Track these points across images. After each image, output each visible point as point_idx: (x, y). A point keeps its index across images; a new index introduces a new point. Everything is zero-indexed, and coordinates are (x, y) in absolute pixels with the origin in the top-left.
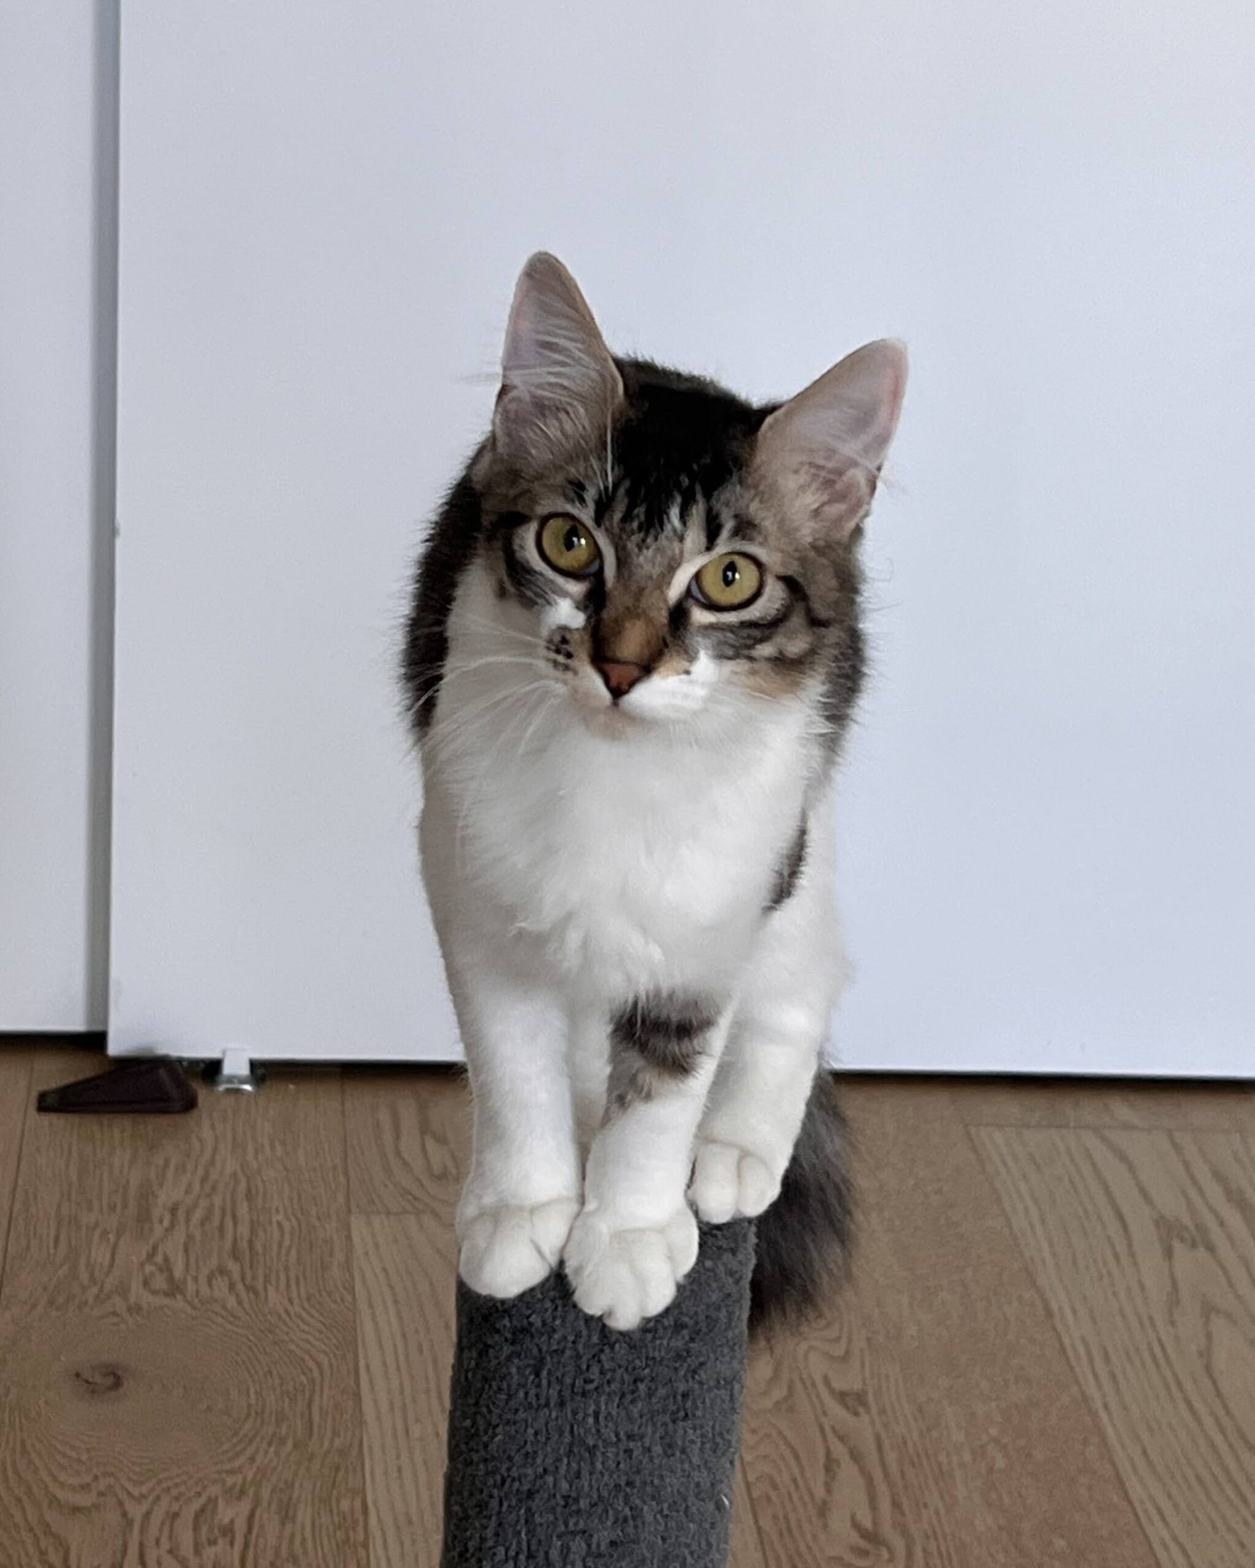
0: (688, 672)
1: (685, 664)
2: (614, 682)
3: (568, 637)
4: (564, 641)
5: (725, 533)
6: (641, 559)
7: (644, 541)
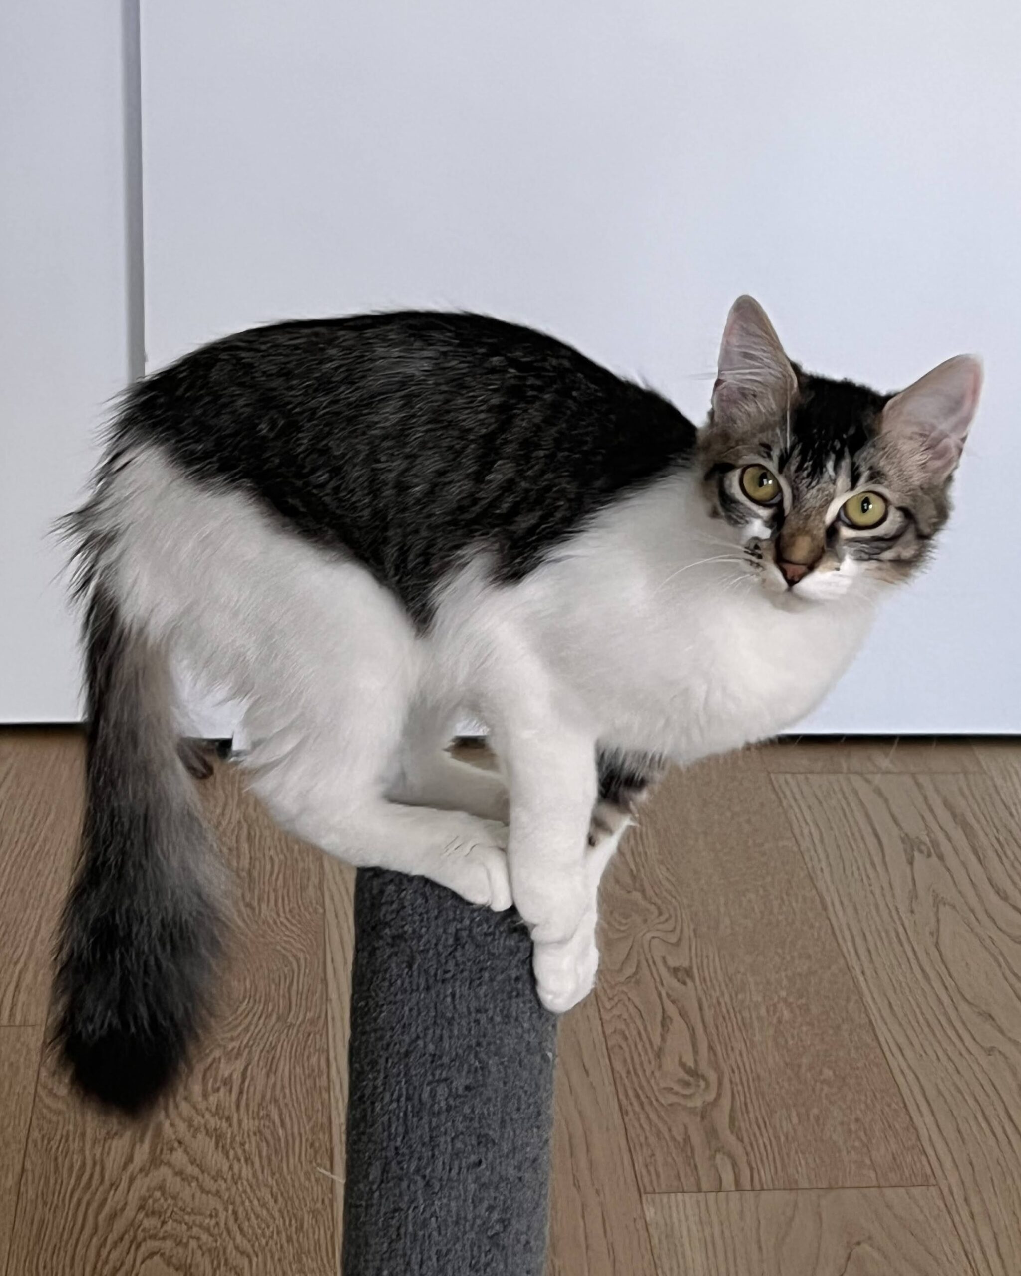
0: (838, 569)
1: (836, 564)
2: (789, 577)
3: (759, 545)
4: (757, 547)
5: (863, 480)
6: (808, 496)
7: (810, 483)
